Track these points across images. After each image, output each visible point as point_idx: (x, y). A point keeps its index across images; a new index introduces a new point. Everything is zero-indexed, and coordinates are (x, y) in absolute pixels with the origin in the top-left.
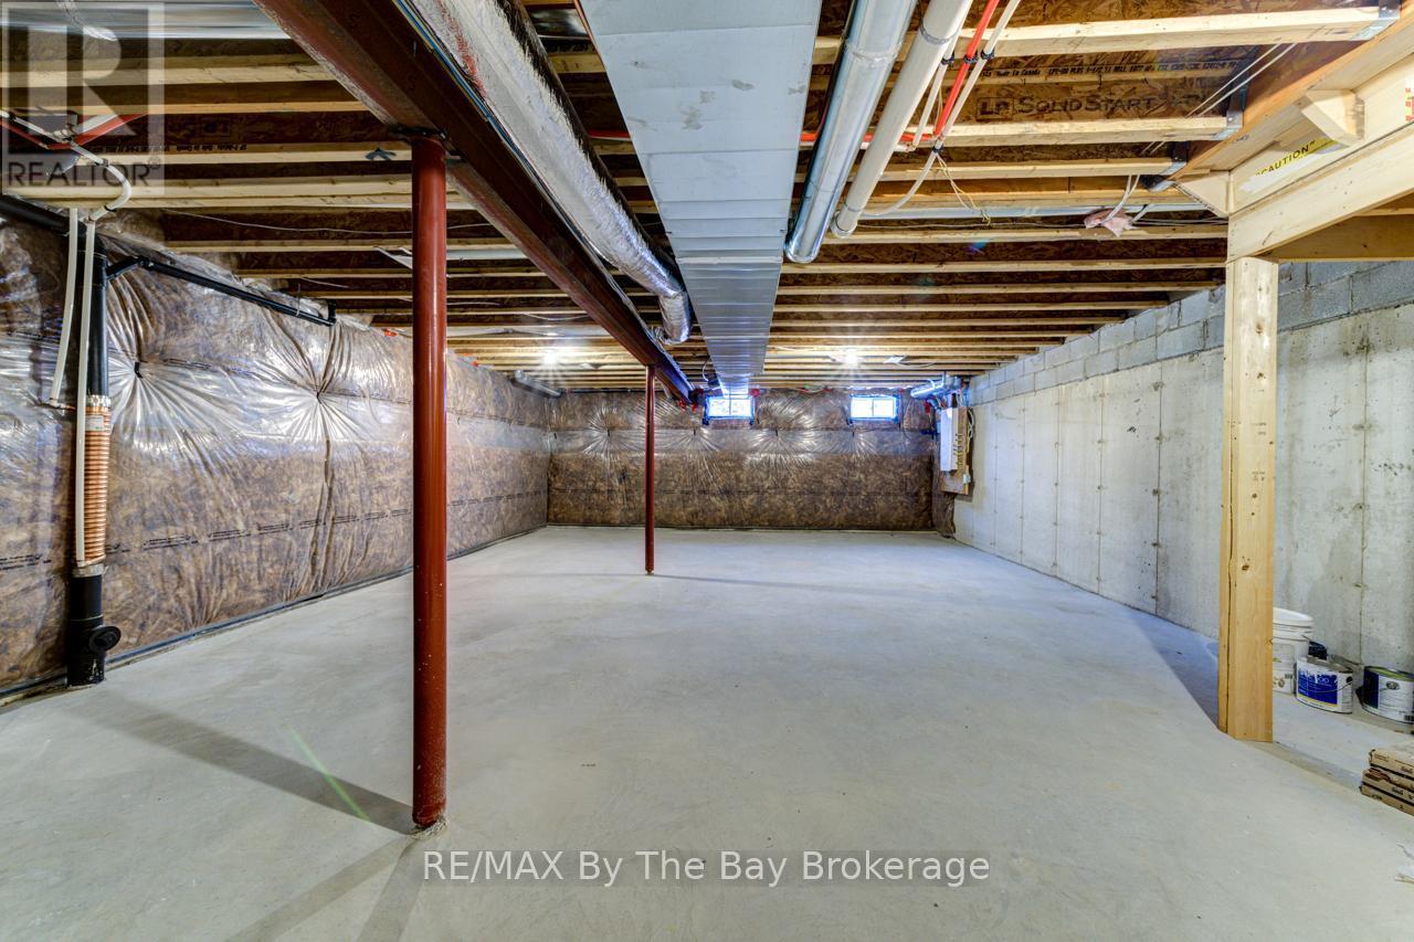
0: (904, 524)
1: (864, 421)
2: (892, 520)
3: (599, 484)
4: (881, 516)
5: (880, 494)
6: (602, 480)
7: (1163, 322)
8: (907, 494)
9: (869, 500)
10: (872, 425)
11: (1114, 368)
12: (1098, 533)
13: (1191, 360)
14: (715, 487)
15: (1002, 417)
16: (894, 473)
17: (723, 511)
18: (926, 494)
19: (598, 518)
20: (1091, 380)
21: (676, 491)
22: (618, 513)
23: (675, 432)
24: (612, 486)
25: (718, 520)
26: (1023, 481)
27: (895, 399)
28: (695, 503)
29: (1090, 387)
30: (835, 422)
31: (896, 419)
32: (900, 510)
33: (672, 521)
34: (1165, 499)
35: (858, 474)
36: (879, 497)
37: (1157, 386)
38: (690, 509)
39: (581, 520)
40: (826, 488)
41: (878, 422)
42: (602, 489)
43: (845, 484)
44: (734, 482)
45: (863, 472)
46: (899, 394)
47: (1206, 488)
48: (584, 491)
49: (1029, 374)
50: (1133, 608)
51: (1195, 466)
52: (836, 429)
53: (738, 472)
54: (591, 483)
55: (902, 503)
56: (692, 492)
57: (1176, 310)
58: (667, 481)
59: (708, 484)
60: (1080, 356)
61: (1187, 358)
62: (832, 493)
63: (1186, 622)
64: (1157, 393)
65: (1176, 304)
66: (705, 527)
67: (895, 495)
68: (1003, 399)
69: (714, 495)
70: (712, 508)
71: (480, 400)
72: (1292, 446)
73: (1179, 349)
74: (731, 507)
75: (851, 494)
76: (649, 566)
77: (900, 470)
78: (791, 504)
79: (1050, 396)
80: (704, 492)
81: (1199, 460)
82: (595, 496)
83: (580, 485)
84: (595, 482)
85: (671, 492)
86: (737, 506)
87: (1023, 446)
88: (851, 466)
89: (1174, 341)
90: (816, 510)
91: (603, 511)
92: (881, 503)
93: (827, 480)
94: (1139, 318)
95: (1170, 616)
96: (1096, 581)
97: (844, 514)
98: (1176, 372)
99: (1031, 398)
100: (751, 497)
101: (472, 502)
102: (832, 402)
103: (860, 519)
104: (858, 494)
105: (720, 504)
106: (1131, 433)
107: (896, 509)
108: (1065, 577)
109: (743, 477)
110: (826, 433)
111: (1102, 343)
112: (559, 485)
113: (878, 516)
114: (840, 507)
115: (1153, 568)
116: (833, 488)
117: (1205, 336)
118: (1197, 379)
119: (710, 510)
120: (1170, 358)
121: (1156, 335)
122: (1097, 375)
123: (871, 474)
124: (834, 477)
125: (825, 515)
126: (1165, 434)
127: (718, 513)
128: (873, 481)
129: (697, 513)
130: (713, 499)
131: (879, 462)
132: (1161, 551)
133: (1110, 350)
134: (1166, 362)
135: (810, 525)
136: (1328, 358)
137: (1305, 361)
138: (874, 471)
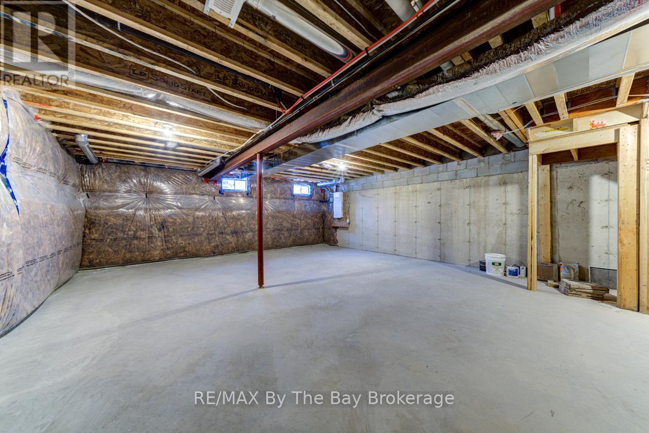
0: (314, 242)
1: (299, 196)
2: (310, 240)
3: (139, 233)
4: (306, 240)
5: (305, 229)
6: (143, 230)
7: (441, 169)
8: (316, 229)
9: (302, 232)
10: (301, 198)
11: (421, 182)
12: (416, 238)
13: (451, 182)
14: (229, 230)
15: (365, 196)
16: (311, 220)
17: (234, 243)
18: (323, 228)
19: (139, 258)
20: (410, 186)
21: (204, 234)
22: (158, 252)
23: (202, 197)
24: (152, 233)
25: (230, 249)
26: (378, 221)
27: (310, 186)
28: (217, 240)
29: (410, 188)
30: (288, 196)
31: (311, 196)
32: (313, 236)
33: (201, 253)
34: (443, 225)
35: (297, 220)
36: (305, 231)
37: (439, 189)
38: (213, 244)
39: (121, 262)
40: (285, 227)
41: (304, 196)
42: (144, 236)
43: (292, 226)
44: (239, 226)
45: (299, 219)
46: (311, 184)
47: (458, 221)
48: (125, 239)
49: (379, 181)
50: (431, 261)
51: (454, 214)
52: (287, 199)
53: (242, 221)
54: (131, 233)
55: (314, 232)
56: (214, 234)
57: (445, 166)
58: (198, 228)
59: (224, 228)
60: (406, 177)
61: (450, 181)
62: (287, 230)
63: (452, 262)
64: (439, 192)
65: (445, 164)
66: (222, 254)
67: (312, 229)
68: (366, 190)
69: (228, 234)
70: (227, 242)
71: (43, 155)
72: (485, 208)
73: (447, 178)
74: (238, 240)
75: (295, 230)
76: (261, 282)
77: (313, 218)
78: (269, 236)
79: (392, 189)
80: (222, 233)
81: (455, 212)
82: (136, 242)
83: (120, 235)
84: (136, 232)
85: (200, 235)
86: (241, 240)
87: (378, 208)
88: (294, 216)
89: (445, 176)
90: (280, 238)
91: (144, 252)
92: (306, 233)
93: (285, 224)
94: (431, 167)
95: (446, 261)
96: (415, 254)
97: (292, 240)
98: (445, 185)
99: (381, 190)
100: (249, 234)
101: (42, 259)
102: (286, 186)
103: (298, 241)
104: (298, 229)
105: (231, 240)
106: (429, 204)
107: (312, 235)
108: (400, 254)
109: (245, 223)
110: (284, 201)
111: (415, 173)
112: (96, 236)
113: (305, 239)
114: (290, 236)
115: (439, 247)
116: (287, 227)
117: (456, 175)
118: (454, 188)
119: (226, 244)
120: (443, 181)
121: (438, 173)
122: (414, 184)
123: (302, 220)
124: (288, 222)
125: (284, 241)
126: (442, 204)
127: (231, 245)
128: (303, 224)
129: (218, 246)
130: (228, 237)
131: (305, 214)
132: (442, 241)
133: (419, 176)
134: (442, 182)
135: (277, 246)
136: (495, 185)
137: (489, 185)
138: (304, 219)
